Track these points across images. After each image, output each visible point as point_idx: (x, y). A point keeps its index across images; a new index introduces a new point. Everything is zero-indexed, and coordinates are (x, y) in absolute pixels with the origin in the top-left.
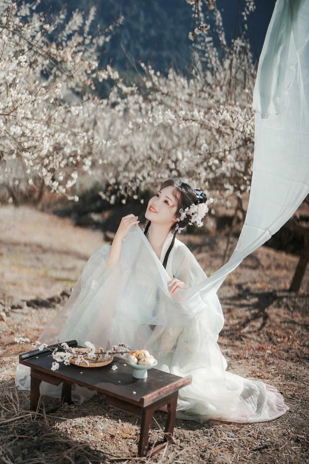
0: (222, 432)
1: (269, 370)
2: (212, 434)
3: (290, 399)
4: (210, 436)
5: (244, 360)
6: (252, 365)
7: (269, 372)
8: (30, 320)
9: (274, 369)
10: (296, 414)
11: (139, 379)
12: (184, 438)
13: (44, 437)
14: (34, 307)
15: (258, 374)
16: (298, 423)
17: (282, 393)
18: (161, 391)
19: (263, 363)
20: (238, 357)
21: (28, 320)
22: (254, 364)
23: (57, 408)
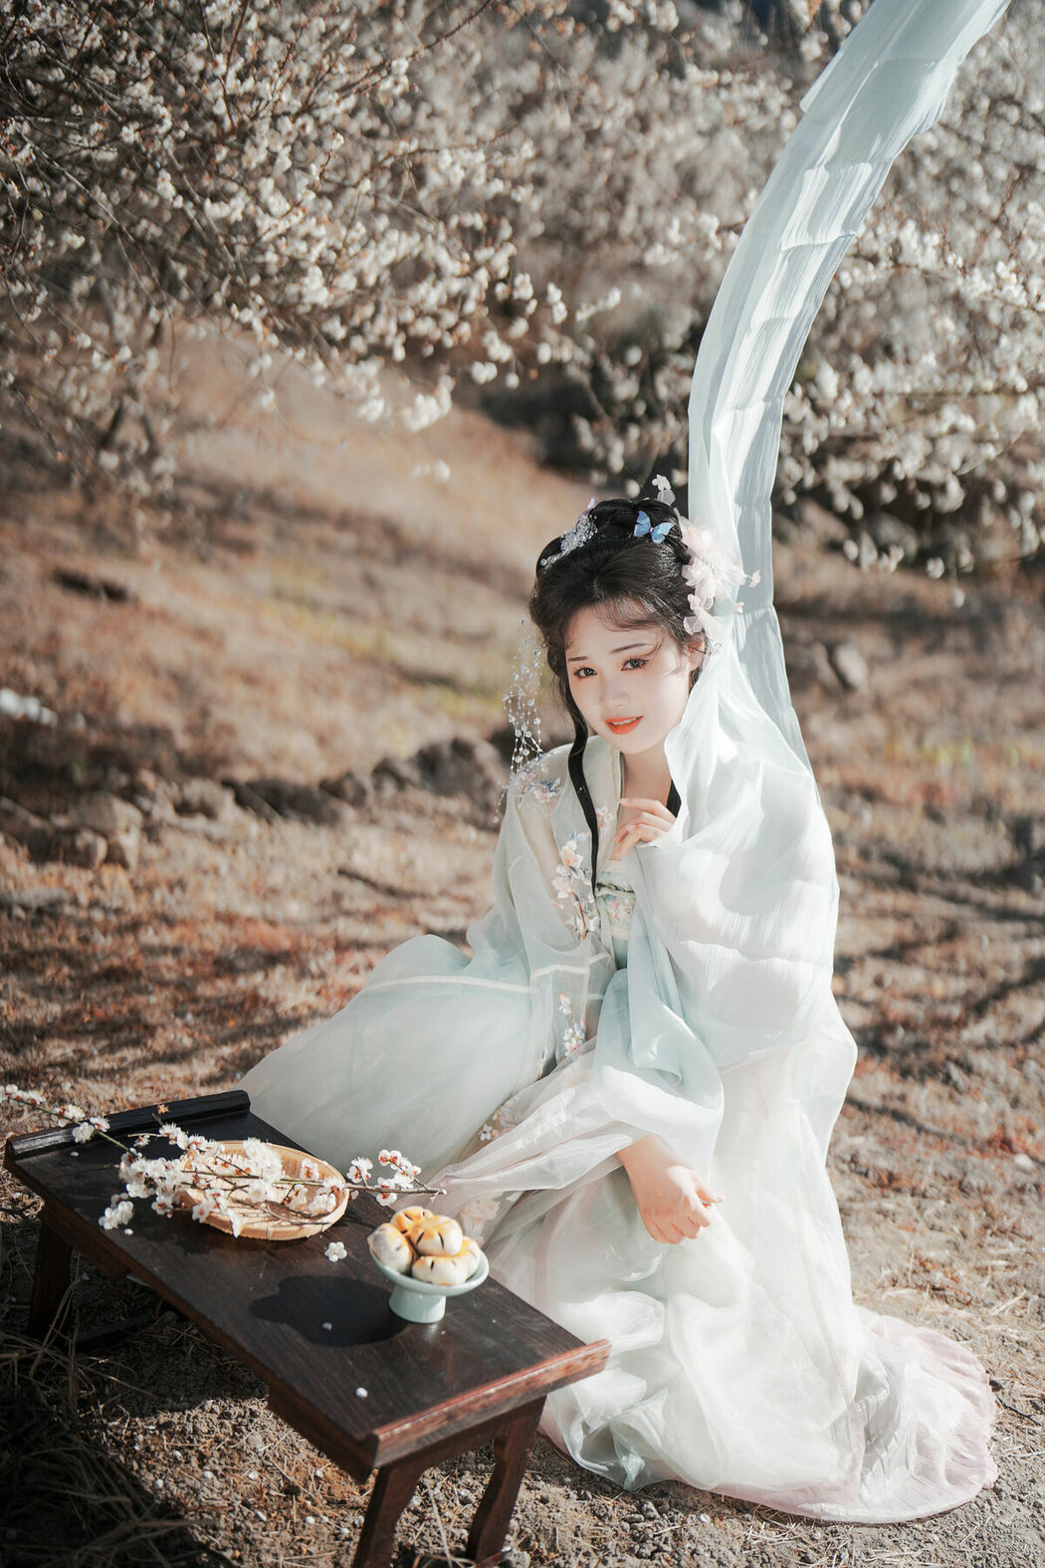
0: (701, 1549)
1: (988, 1263)
2: (659, 1550)
3: (1022, 1416)
4: (651, 1557)
5: (908, 1201)
6: (932, 1228)
7: (982, 1271)
8: (224, 870)
9: (1006, 1258)
10: (1016, 1504)
11: (406, 1323)
12: (552, 1548)
13: (35, 1457)
14: (259, 814)
15: (938, 1277)
16: (1011, 1550)
17: (996, 1386)
18: (462, 1409)
19: (974, 1223)
20: (889, 1183)
21: (216, 871)
22: (938, 1222)
23: (134, 1329)
